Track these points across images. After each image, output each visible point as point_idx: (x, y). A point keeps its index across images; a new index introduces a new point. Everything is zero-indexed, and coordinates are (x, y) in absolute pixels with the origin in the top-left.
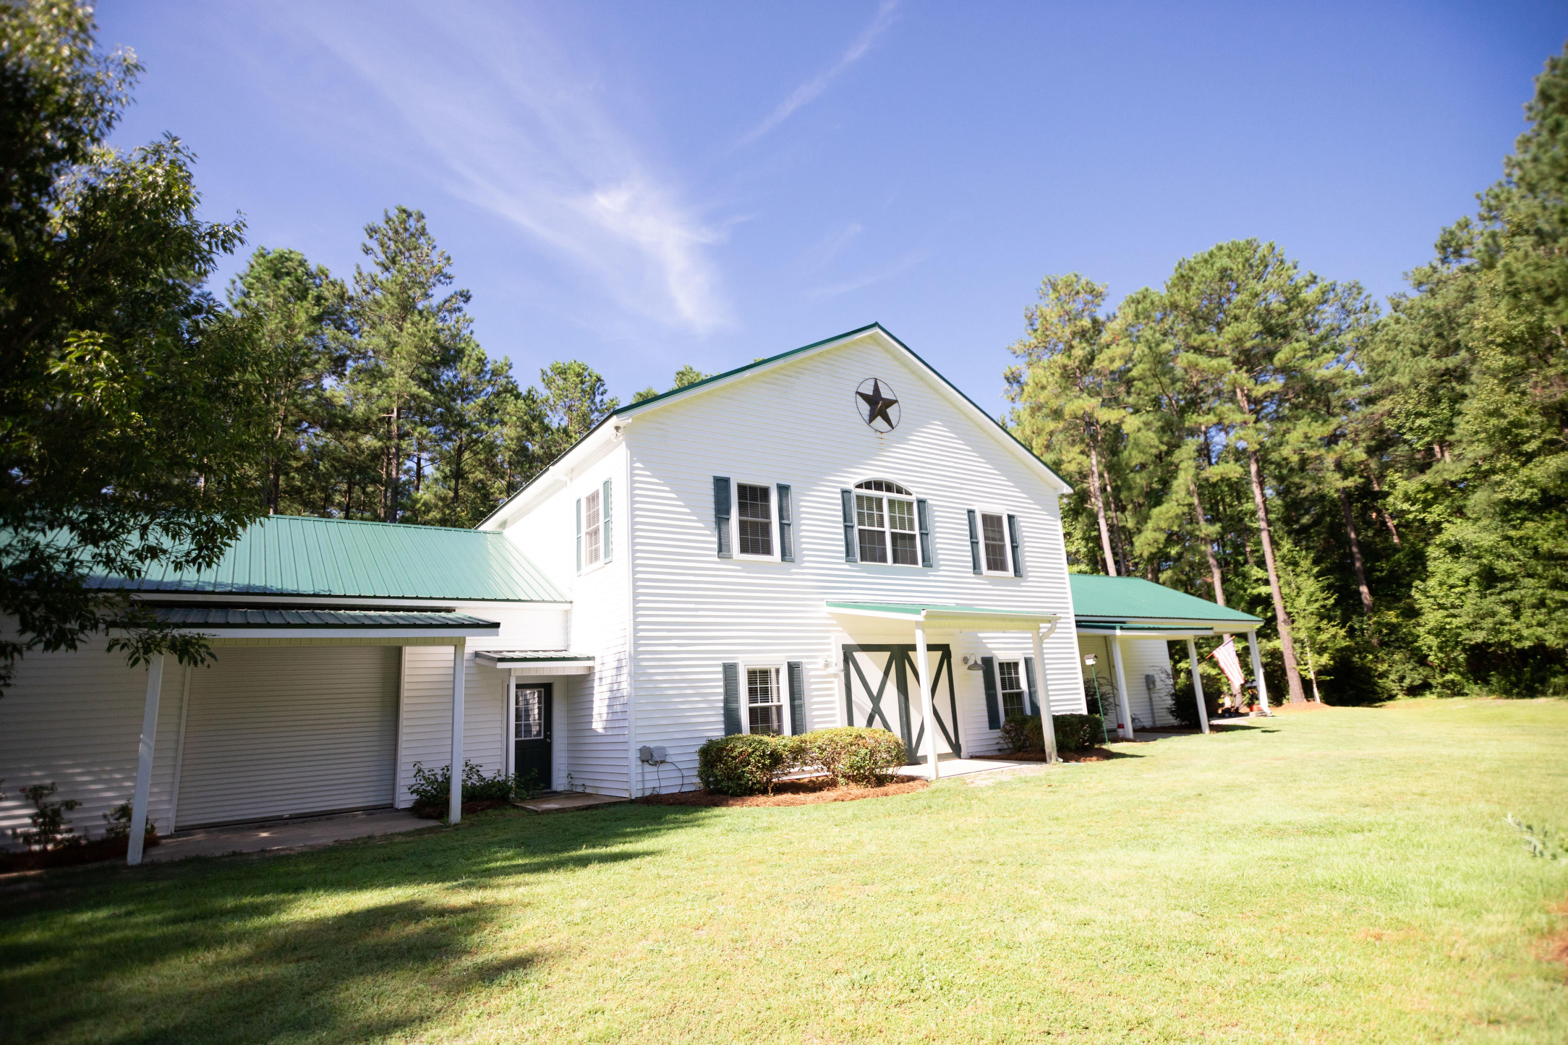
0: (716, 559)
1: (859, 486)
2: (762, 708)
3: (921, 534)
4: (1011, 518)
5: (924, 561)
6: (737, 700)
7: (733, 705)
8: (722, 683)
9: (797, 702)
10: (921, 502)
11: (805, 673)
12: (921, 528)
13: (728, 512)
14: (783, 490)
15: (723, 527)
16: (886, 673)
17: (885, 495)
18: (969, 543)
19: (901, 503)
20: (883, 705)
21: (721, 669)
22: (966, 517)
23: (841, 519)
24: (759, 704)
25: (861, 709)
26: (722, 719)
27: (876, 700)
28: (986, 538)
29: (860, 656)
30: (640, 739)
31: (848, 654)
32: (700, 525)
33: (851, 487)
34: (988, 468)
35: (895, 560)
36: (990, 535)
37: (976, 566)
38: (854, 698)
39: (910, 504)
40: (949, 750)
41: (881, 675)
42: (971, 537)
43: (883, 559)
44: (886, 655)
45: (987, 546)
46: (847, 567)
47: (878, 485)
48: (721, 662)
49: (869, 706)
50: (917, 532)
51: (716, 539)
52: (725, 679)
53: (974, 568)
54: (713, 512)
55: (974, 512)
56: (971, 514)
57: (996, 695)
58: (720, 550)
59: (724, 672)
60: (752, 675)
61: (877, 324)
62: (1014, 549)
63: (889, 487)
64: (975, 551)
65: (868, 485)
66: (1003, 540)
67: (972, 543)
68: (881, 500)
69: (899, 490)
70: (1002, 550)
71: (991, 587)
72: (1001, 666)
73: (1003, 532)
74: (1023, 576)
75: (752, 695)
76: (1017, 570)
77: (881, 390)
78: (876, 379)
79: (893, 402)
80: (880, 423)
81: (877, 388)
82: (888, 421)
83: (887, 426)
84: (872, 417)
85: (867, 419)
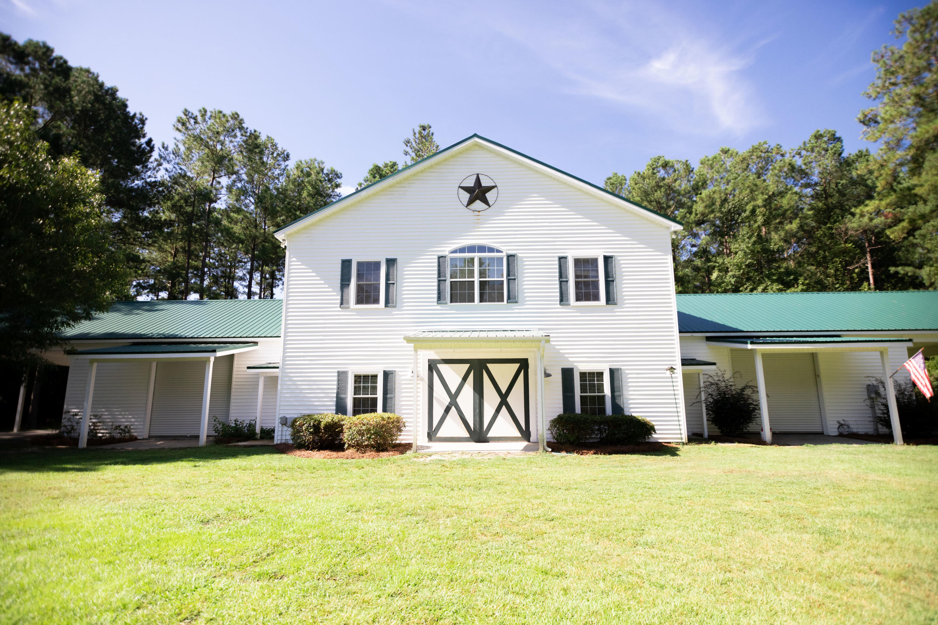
0: (340, 309)
1: (451, 253)
2: (372, 398)
3: (509, 280)
4: (607, 259)
5: (509, 298)
6: (346, 393)
7: (343, 396)
8: (336, 383)
9: (389, 396)
10: (511, 258)
11: (397, 378)
12: (508, 275)
13: (349, 280)
14: (391, 262)
15: (345, 290)
16: (465, 379)
17: (476, 256)
18: (558, 282)
19: (492, 259)
20: (459, 400)
21: (336, 374)
22: (557, 262)
23: (436, 276)
24: (369, 396)
25: (440, 402)
26: (335, 403)
27: (454, 397)
28: (577, 276)
29: (442, 367)
30: (281, 412)
31: (432, 366)
32: (331, 290)
33: (446, 253)
34: (586, 222)
35: (482, 300)
36: (579, 274)
37: (563, 298)
38: (435, 395)
39: (502, 259)
40: (518, 434)
41: (460, 380)
42: (561, 276)
43: (472, 300)
44: (466, 366)
45: (577, 284)
46: (439, 307)
47: (471, 249)
48: (336, 370)
49: (447, 400)
50: (505, 279)
51: (339, 297)
52: (339, 380)
53: (561, 300)
54: (339, 281)
55: (565, 258)
56: (562, 260)
57: (573, 397)
58: (342, 303)
59: (339, 376)
60: (358, 378)
61: (475, 135)
62: (608, 283)
63: (482, 249)
64: (563, 288)
65: (462, 250)
66: (597, 277)
67: (561, 282)
68: (472, 259)
69: (491, 250)
70: (596, 285)
71: (579, 314)
72: (583, 375)
73: (597, 271)
74: (615, 304)
75: (357, 390)
76: (609, 300)
77: (482, 181)
78: (478, 174)
79: (493, 187)
80: (478, 204)
81: (478, 180)
82: (486, 202)
83: (484, 206)
84: (471, 202)
85: (466, 203)
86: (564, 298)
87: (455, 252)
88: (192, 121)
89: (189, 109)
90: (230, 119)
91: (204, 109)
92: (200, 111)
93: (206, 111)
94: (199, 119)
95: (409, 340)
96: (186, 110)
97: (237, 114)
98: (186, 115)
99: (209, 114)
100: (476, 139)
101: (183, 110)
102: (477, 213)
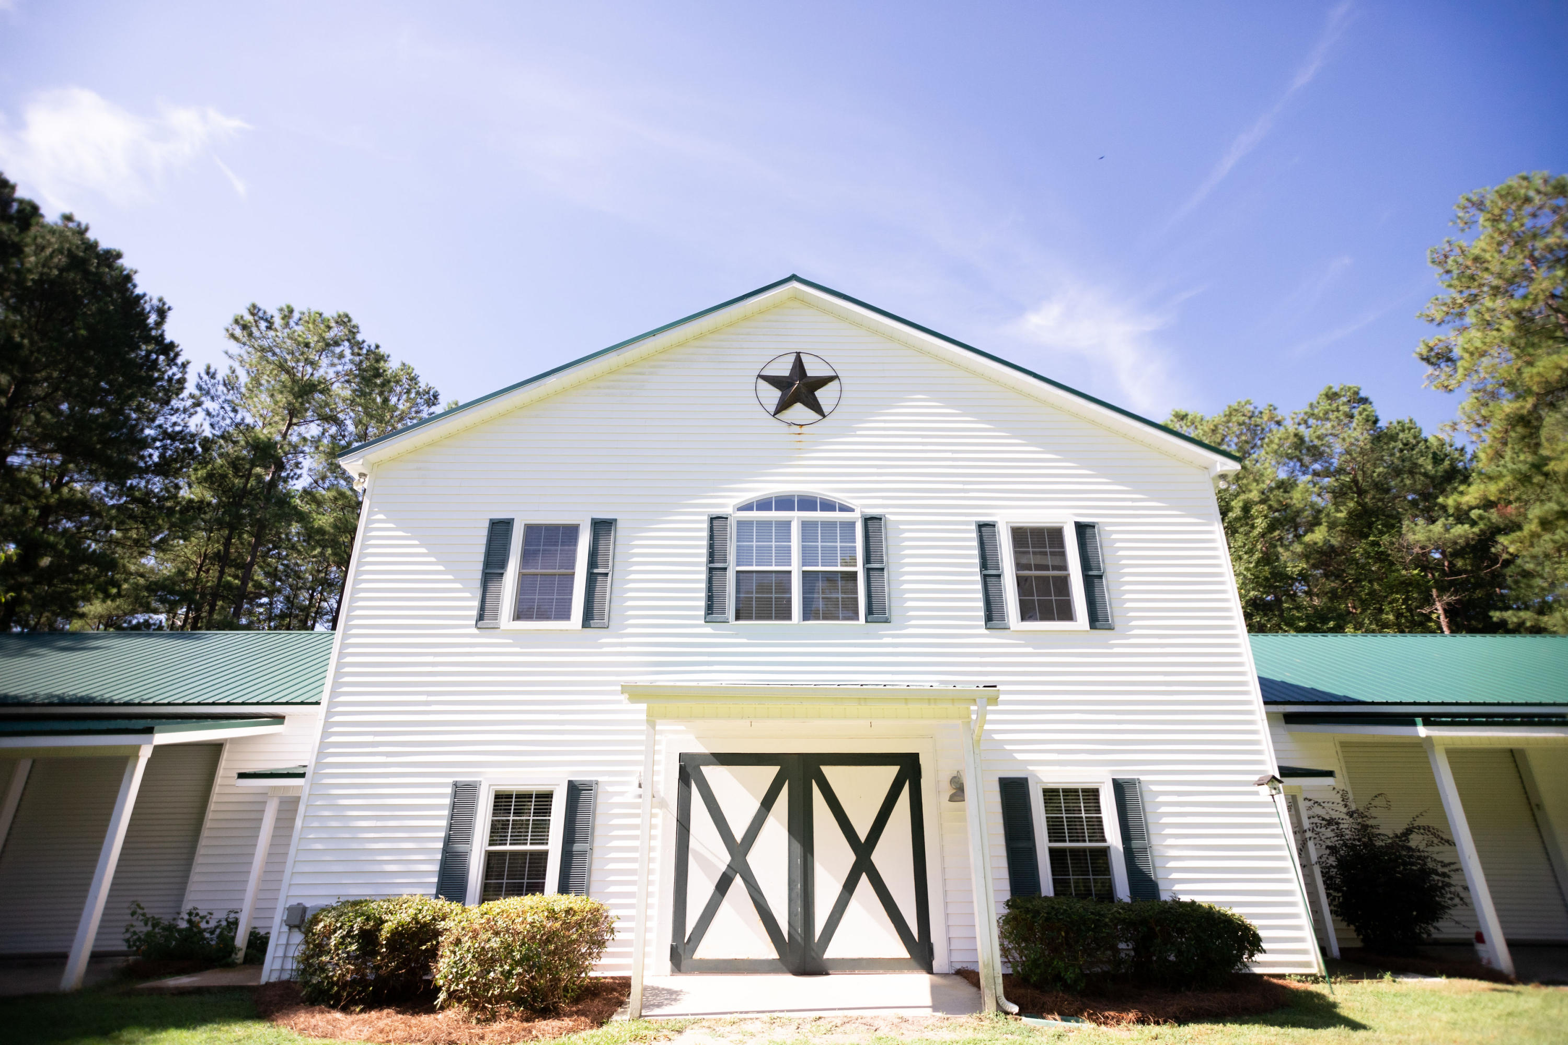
0: (475, 631)
1: (740, 509)
2: (533, 854)
3: (868, 571)
4: (1082, 529)
5: (870, 611)
6: (468, 840)
7: (461, 847)
8: (446, 812)
9: (577, 847)
10: (872, 523)
11: (601, 799)
12: (867, 559)
13: (503, 564)
14: (602, 527)
15: (492, 587)
16: (768, 803)
17: (796, 517)
18: (978, 578)
19: (829, 525)
20: (753, 859)
21: (449, 790)
22: (974, 535)
23: (704, 559)
24: (528, 847)
25: (705, 864)
26: (436, 867)
27: (740, 850)
28: (1019, 566)
29: (713, 774)
30: (294, 891)
31: (689, 770)
32: (458, 586)
33: (727, 510)
34: (1032, 451)
35: (807, 615)
36: (1024, 561)
37: (993, 616)
38: (693, 844)
39: (852, 525)
40: (900, 951)
41: (756, 805)
42: (984, 565)
43: (786, 614)
44: (771, 772)
45: (1021, 582)
46: (708, 629)
47: (785, 503)
48: (451, 780)
49: (722, 859)
50: (859, 569)
51: (476, 604)
52: (454, 806)
53: (989, 618)
54: (480, 567)
55: (992, 525)
56: (985, 530)
57: (1031, 851)
58: (481, 617)
59: (455, 795)
60: (502, 801)
61: (794, 278)
62: (1092, 580)
63: (807, 503)
64: (992, 590)
65: (764, 505)
66: (1064, 567)
67: (985, 577)
68: (787, 524)
69: (828, 506)
70: (1063, 584)
71: (1030, 650)
72: (1050, 794)
73: (1063, 554)
74: (1111, 628)
75: (497, 832)
76: (1097, 618)
77: (806, 367)
78: (798, 354)
79: (831, 379)
80: (799, 411)
81: (799, 365)
82: (815, 406)
83: (812, 415)
84: (783, 406)
85: (772, 409)
86: (995, 615)
87: (748, 507)
88: (263, 325)
89: (260, 305)
90: (333, 324)
91: (288, 307)
92: (281, 310)
93: (291, 311)
94: (278, 322)
95: (635, 693)
96: (254, 306)
97: (347, 316)
98: (253, 314)
99: (296, 315)
100: (796, 284)
101: (248, 305)
102: (797, 429)
